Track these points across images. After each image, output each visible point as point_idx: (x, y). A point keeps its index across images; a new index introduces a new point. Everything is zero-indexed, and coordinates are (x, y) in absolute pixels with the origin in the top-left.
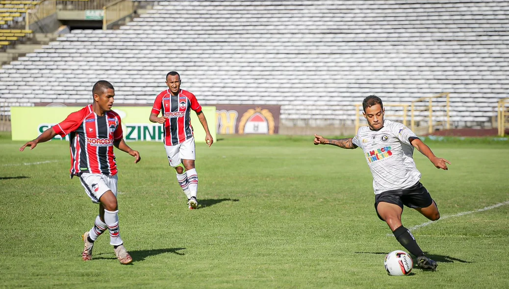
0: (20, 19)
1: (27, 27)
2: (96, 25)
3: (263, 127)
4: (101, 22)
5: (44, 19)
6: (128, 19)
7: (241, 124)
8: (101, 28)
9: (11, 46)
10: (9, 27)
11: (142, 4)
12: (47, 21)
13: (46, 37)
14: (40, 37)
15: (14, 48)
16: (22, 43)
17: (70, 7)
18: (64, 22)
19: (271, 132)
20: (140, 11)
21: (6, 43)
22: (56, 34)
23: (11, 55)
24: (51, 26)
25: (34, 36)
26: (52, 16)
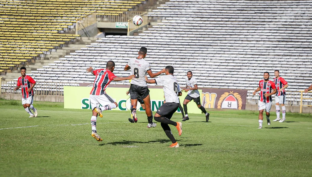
0: (72, 27)
1: (77, 33)
2: (122, 32)
3: (234, 105)
4: (126, 30)
5: (88, 27)
6: (144, 29)
7: (220, 102)
8: (126, 34)
9: (66, 45)
10: (65, 32)
11: (154, 18)
12: (90, 29)
13: (89, 39)
14: (85, 39)
15: (67, 47)
16: (73, 43)
17: (105, 19)
18: (101, 30)
19: (240, 108)
20: (152, 23)
21: (63, 43)
22: (95, 38)
23: (65, 51)
24: (92, 32)
25: (81, 39)
26: (93, 25)
